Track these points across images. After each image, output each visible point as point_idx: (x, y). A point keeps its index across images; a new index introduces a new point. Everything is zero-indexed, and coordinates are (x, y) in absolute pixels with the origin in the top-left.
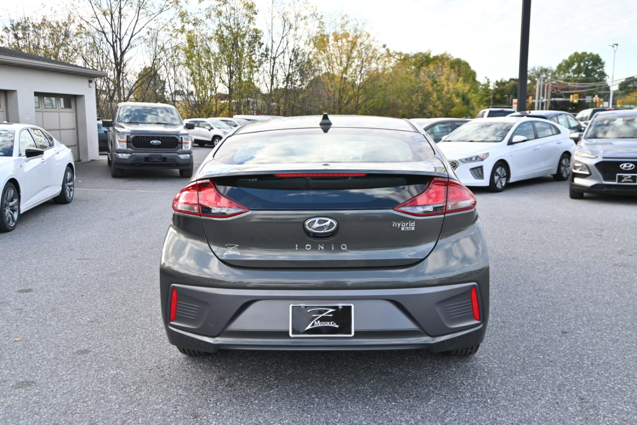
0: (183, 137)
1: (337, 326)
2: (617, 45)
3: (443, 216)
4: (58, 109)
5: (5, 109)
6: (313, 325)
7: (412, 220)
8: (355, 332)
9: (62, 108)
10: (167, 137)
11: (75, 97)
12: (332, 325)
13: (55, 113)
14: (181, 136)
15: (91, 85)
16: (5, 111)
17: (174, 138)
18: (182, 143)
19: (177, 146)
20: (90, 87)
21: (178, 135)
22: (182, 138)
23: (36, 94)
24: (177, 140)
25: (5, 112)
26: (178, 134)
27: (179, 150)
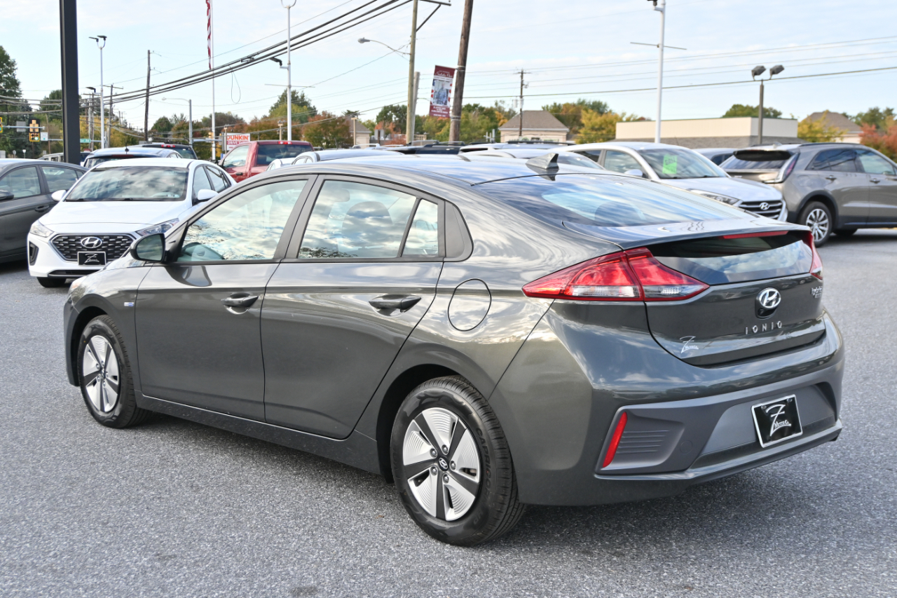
1: (790, 425)
2: (104, 38)
6: (774, 428)
8: (803, 428)
12: (786, 425)
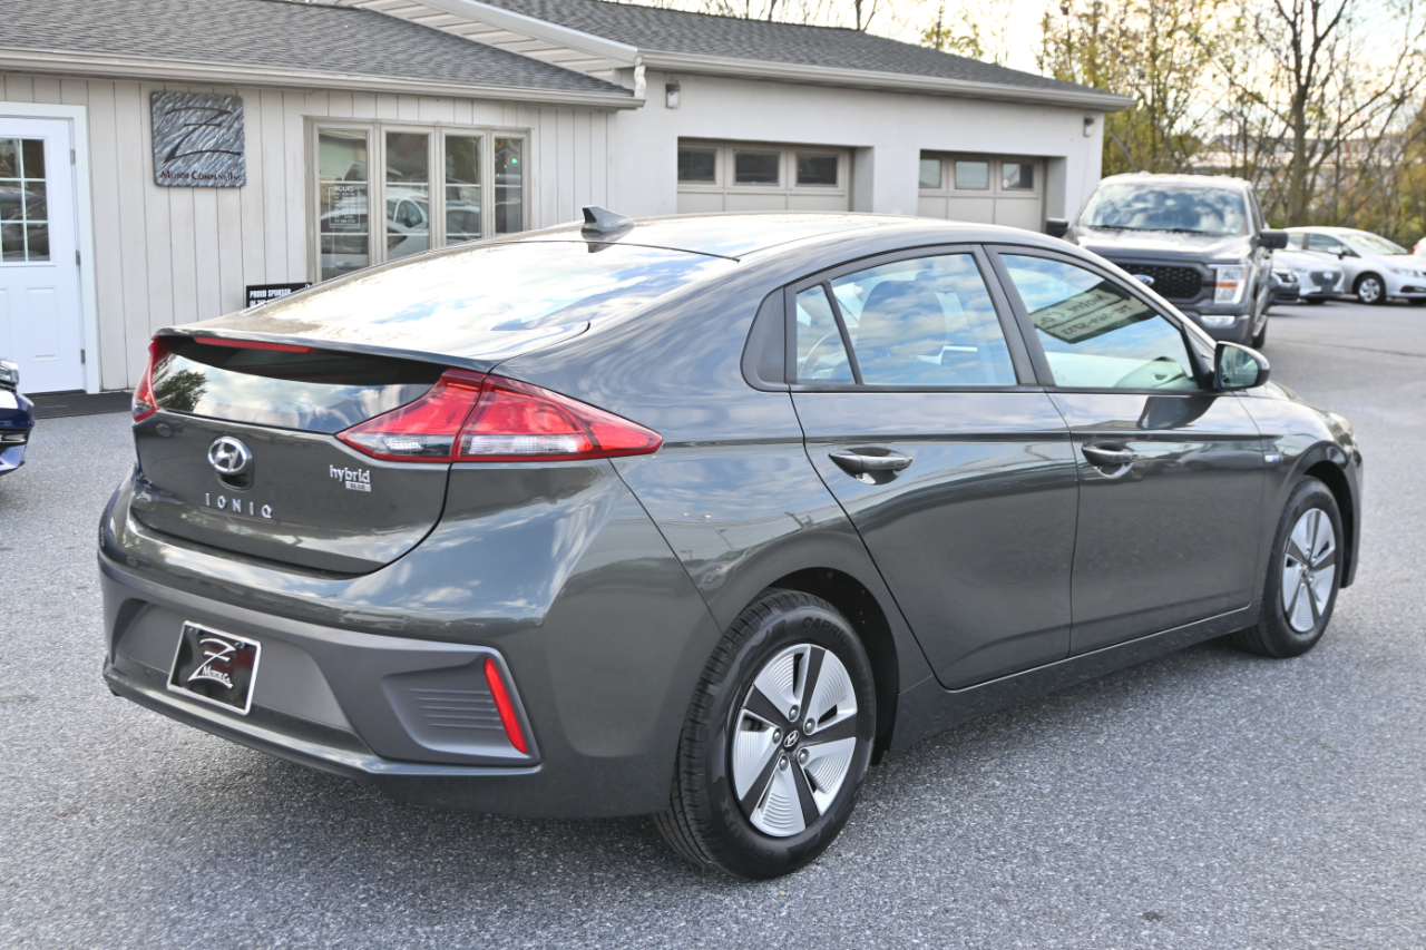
0: (1221, 270)
1: (230, 686)
3: (445, 467)
4: (991, 190)
5: (847, 189)
6: (200, 673)
7: (365, 467)
8: (252, 706)
9: (1003, 189)
10: (1174, 269)
11: (1046, 161)
12: (223, 681)
13: (983, 201)
14: (1211, 266)
15: (1089, 129)
16: (846, 193)
17: (1192, 270)
18: (1213, 284)
19: (1197, 291)
20: (1085, 135)
21: (1204, 264)
22: (1215, 271)
23: (926, 155)
24: (1199, 275)
25: (847, 198)
26: (1205, 261)
27: (1204, 304)
